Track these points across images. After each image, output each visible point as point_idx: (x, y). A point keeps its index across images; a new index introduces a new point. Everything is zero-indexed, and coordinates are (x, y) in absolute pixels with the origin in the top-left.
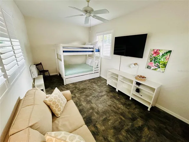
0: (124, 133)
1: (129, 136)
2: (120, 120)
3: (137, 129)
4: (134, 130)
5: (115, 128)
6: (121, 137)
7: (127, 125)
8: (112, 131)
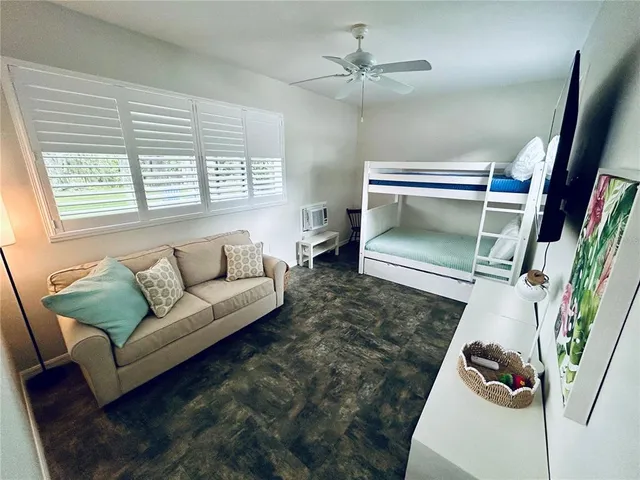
0: (243, 413)
1: (235, 427)
2: (283, 403)
3: (260, 458)
4: (256, 445)
5: (254, 391)
6: (232, 406)
7: (271, 424)
8: (246, 386)
